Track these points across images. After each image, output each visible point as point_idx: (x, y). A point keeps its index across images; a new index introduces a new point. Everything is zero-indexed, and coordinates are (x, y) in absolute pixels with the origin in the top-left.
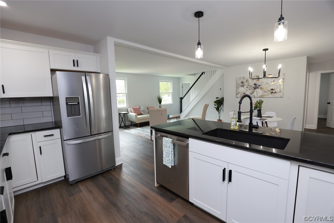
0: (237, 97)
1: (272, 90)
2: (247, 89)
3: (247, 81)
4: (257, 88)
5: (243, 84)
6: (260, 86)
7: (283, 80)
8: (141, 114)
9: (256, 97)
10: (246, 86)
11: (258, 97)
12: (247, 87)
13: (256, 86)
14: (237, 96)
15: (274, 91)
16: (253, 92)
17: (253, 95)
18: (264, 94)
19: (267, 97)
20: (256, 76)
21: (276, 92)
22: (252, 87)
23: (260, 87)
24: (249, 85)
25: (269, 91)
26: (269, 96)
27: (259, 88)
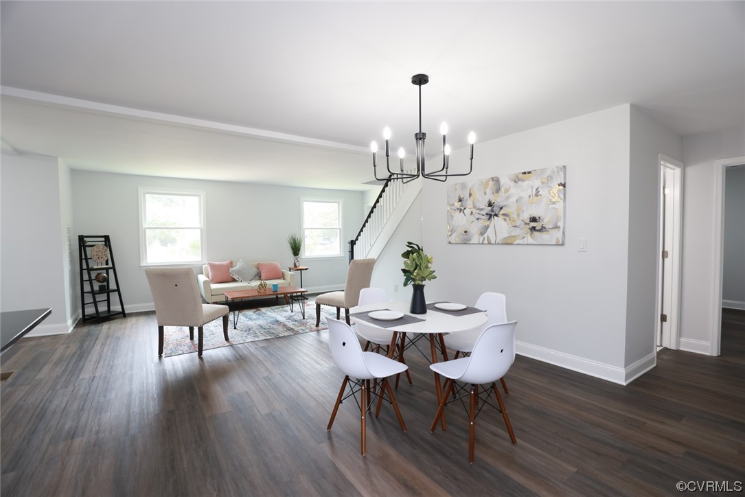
0: (450, 243)
1: (534, 220)
2: (473, 218)
3: (470, 195)
4: (496, 215)
5: (462, 205)
6: (501, 208)
7: (562, 187)
8: (234, 280)
9: (493, 242)
10: (470, 210)
11: (498, 244)
12: (472, 212)
13: (492, 211)
14: (450, 239)
15: (538, 225)
16: (487, 228)
17: (485, 236)
18: (513, 234)
19: (521, 242)
20: (492, 178)
21: (543, 229)
22: (484, 212)
23: (502, 212)
24: (475, 207)
25: (526, 224)
26: (525, 241)
27: (500, 216)
